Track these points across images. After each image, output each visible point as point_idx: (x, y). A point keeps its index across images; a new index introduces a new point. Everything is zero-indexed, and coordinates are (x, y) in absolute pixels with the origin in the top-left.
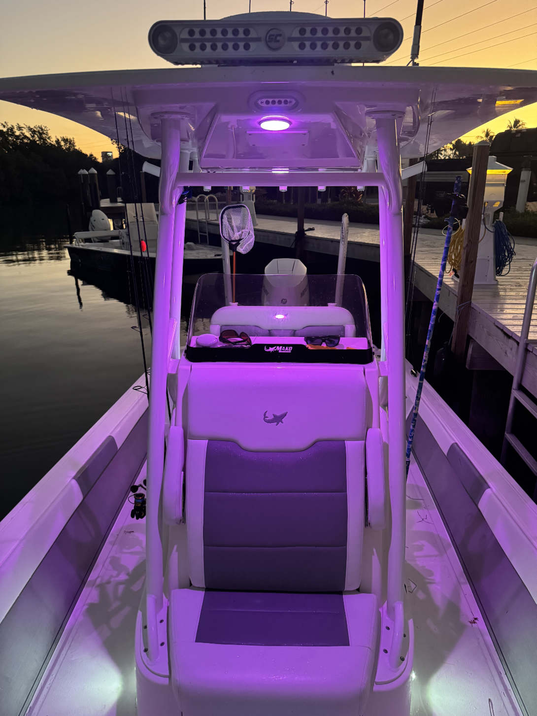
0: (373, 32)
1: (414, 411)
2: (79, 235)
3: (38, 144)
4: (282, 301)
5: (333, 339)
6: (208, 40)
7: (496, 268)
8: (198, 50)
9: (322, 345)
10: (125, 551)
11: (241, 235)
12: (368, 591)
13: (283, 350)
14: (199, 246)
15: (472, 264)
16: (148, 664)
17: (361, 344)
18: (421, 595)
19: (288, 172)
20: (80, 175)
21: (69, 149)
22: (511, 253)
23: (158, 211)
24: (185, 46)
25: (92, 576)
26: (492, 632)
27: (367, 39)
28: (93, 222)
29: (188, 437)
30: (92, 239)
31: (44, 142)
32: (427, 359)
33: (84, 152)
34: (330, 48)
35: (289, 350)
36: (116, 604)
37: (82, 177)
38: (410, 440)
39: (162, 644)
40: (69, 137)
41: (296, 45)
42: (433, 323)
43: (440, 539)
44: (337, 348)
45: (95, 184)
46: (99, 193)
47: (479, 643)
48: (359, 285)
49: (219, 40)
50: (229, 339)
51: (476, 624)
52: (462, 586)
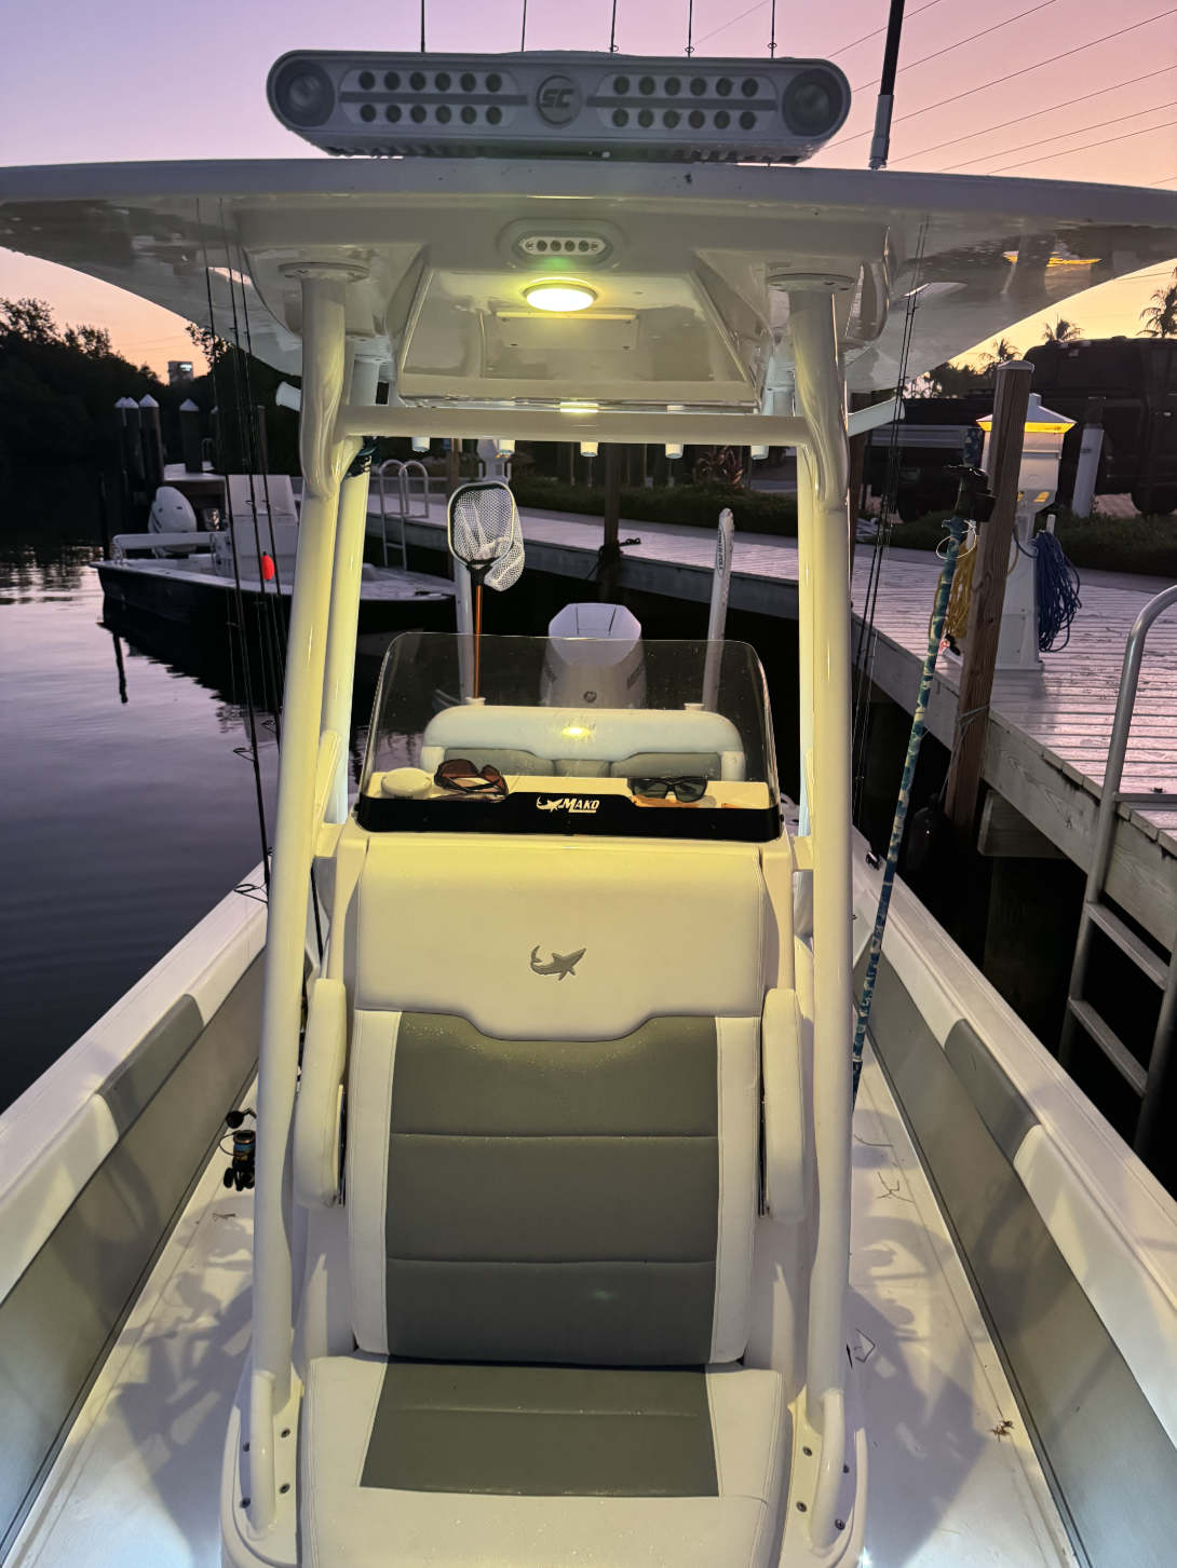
0: (782, 92)
1: (872, 950)
2: (123, 541)
3: (27, 339)
4: (585, 696)
5: (692, 783)
6: (406, 98)
7: (1041, 635)
8: (380, 120)
9: (668, 797)
10: (213, 1259)
11: (494, 550)
12: (763, 1365)
13: (578, 808)
14: (384, 573)
15: (992, 624)
16: (248, 1536)
17: (754, 797)
18: (885, 1368)
19: (596, 411)
20: (120, 409)
21: (95, 353)
22: (1072, 604)
23: (300, 492)
24: (352, 111)
25: (134, 1320)
26: (1044, 1457)
27: (767, 105)
28: (158, 515)
29: (355, 1005)
30: (153, 551)
31: (39, 336)
32: (900, 833)
33: (129, 360)
34: (684, 125)
35: (591, 808)
36: (184, 1388)
37: (124, 411)
38: (863, 1014)
39: (284, 1489)
40: (98, 327)
41: (605, 115)
42: (914, 754)
43: (929, 1237)
44: (701, 804)
45: (154, 432)
46: (162, 450)
47: (1014, 1481)
48: (750, 665)
49: (430, 98)
50: (456, 781)
51: (1008, 1437)
52: (978, 1346)
